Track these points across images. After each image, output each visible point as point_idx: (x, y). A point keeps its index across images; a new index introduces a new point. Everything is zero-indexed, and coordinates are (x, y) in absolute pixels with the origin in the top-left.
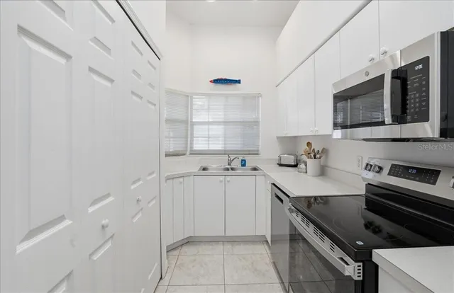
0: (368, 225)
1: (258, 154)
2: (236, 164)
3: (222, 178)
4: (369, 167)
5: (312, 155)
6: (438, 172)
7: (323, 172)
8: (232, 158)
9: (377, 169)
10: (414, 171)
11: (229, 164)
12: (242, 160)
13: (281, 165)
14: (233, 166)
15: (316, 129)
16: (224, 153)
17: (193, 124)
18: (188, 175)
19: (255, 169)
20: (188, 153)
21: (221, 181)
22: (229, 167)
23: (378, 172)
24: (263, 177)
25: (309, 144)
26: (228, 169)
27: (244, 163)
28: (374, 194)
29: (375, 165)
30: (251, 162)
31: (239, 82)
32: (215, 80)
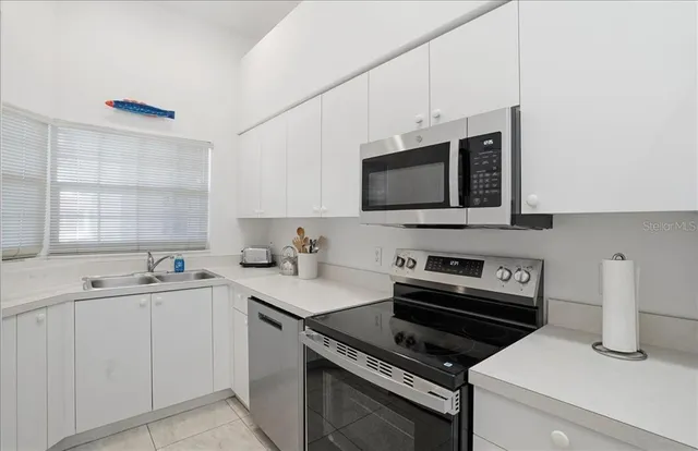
0: (399, 338)
1: (204, 249)
2: (166, 267)
3: (144, 299)
4: (400, 261)
5: (308, 247)
6: (481, 263)
7: (320, 272)
8: (156, 258)
9: (411, 263)
10: (457, 263)
11: (150, 270)
12: (177, 261)
13: (245, 265)
14: (159, 274)
15: (324, 208)
16: (136, 248)
17: (58, 187)
18: (61, 301)
19: (203, 276)
20: (44, 252)
21: (142, 306)
22: (149, 275)
23: (412, 267)
24: (225, 288)
25: (300, 230)
26: (149, 281)
27: (180, 267)
28: (403, 296)
29: (409, 259)
30: (194, 263)
31: (171, 115)
32: (117, 102)
